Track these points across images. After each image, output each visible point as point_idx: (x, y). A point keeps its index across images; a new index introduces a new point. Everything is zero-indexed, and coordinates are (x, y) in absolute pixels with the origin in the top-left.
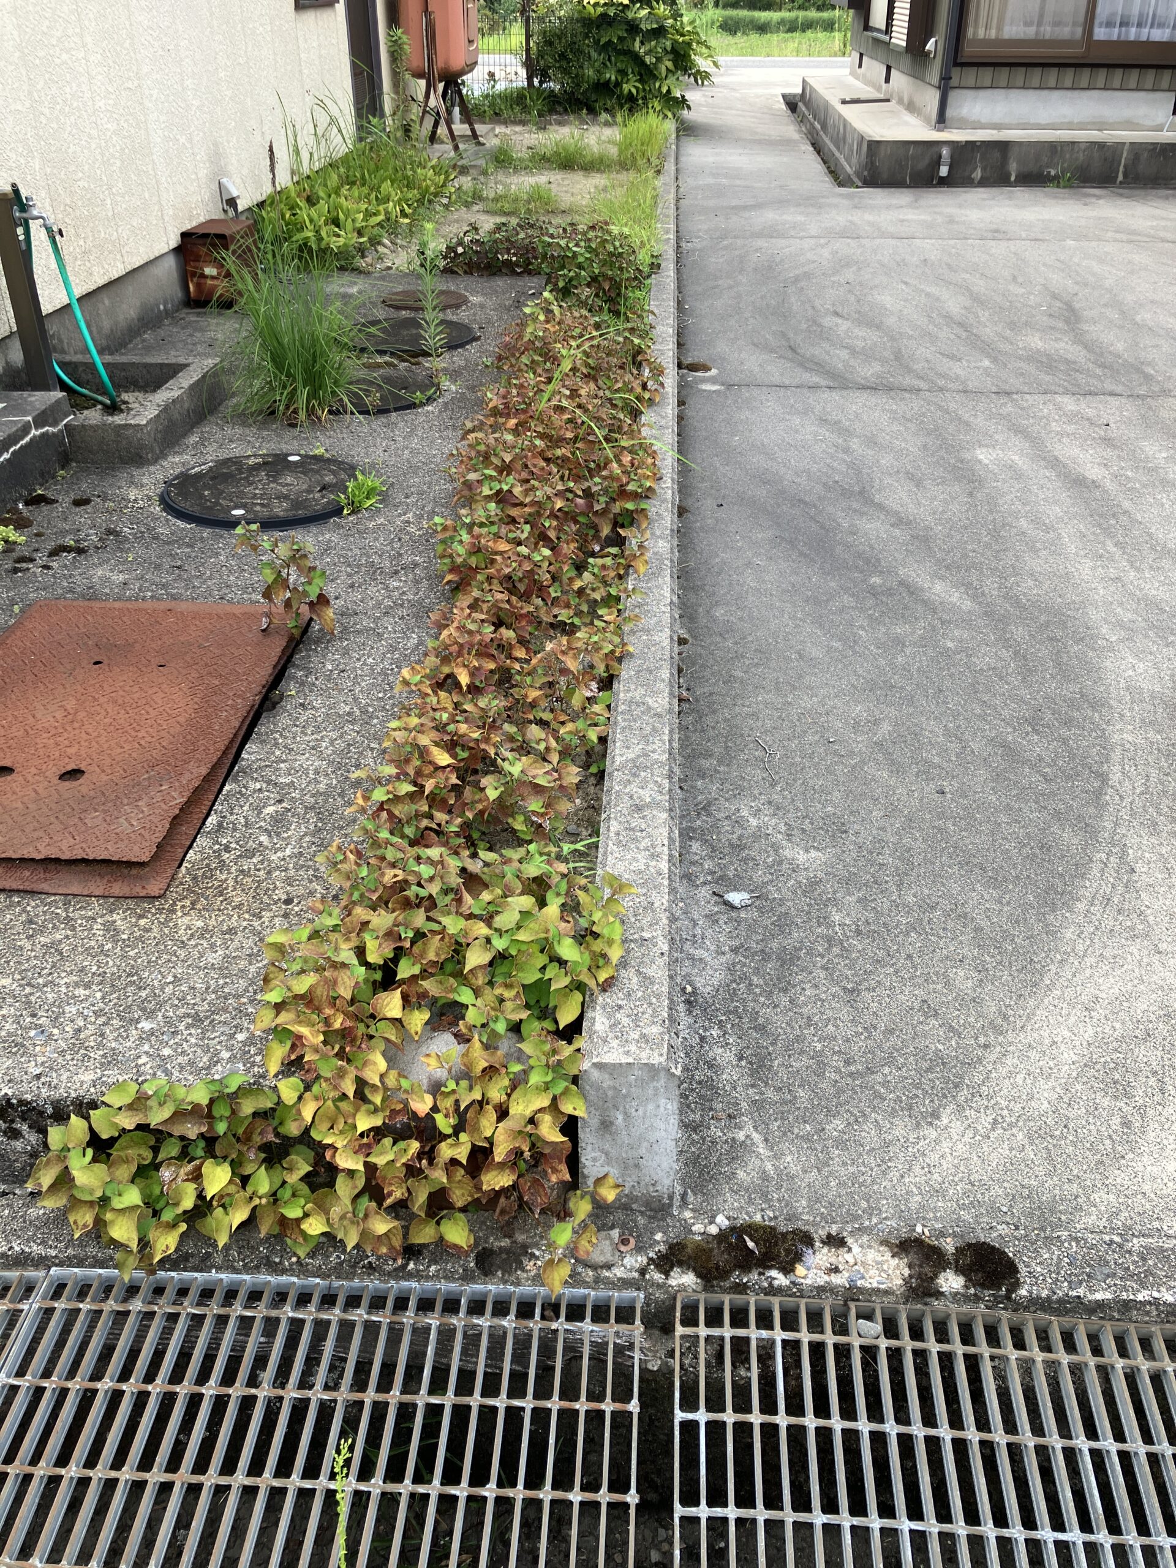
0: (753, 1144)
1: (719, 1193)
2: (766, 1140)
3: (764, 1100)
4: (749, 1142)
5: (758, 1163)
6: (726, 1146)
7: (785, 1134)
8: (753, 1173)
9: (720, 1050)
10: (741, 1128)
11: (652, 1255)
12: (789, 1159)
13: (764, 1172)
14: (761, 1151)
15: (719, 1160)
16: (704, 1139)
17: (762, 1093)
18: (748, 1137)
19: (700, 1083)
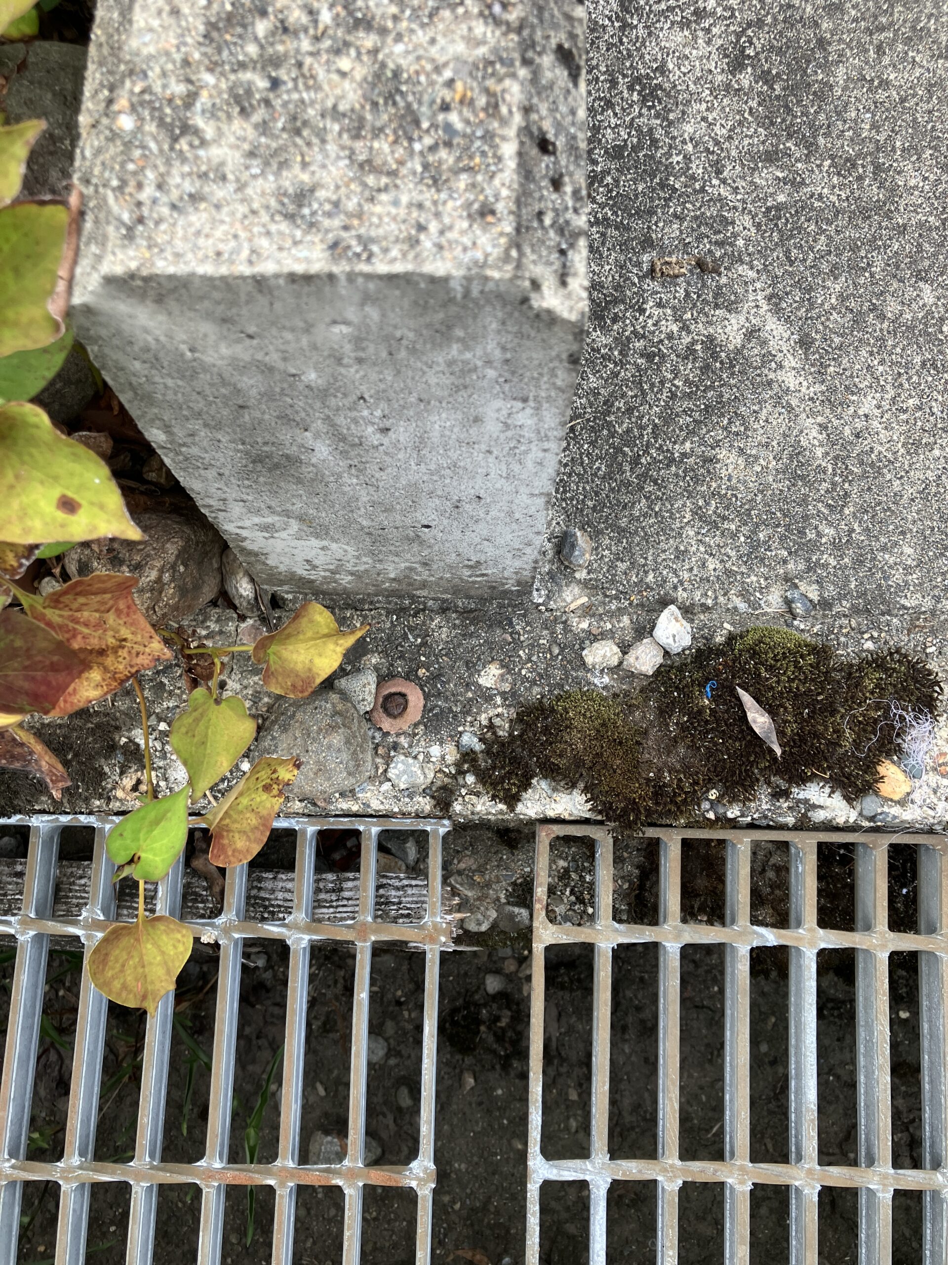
0: (767, 358)
1: (664, 529)
2: (805, 343)
3: (803, 207)
4: (755, 351)
5: (779, 421)
6: (688, 369)
7: (858, 320)
8: (768, 460)
9: (679, 37)
10: (732, 307)
11: (470, 740)
12: (868, 405)
13: (797, 452)
14: (790, 380)
15: (668, 418)
16: (623, 344)
17: (797, 184)
18: (752, 333)
19: (616, 153)
